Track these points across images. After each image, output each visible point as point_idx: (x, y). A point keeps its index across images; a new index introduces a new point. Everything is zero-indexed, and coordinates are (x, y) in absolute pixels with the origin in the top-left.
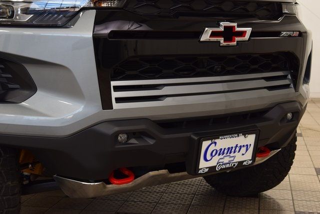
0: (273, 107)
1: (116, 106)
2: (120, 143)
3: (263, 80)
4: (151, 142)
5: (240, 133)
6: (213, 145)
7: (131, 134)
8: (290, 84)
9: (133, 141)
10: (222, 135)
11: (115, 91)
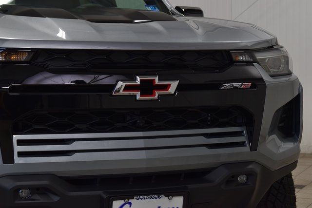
0: (217, 168)
1: (18, 160)
2: (21, 198)
3: (202, 137)
4: (56, 199)
5: (161, 194)
6: (127, 205)
7: (35, 190)
8: (244, 142)
9: (37, 197)
10: (137, 195)
11: (18, 145)
